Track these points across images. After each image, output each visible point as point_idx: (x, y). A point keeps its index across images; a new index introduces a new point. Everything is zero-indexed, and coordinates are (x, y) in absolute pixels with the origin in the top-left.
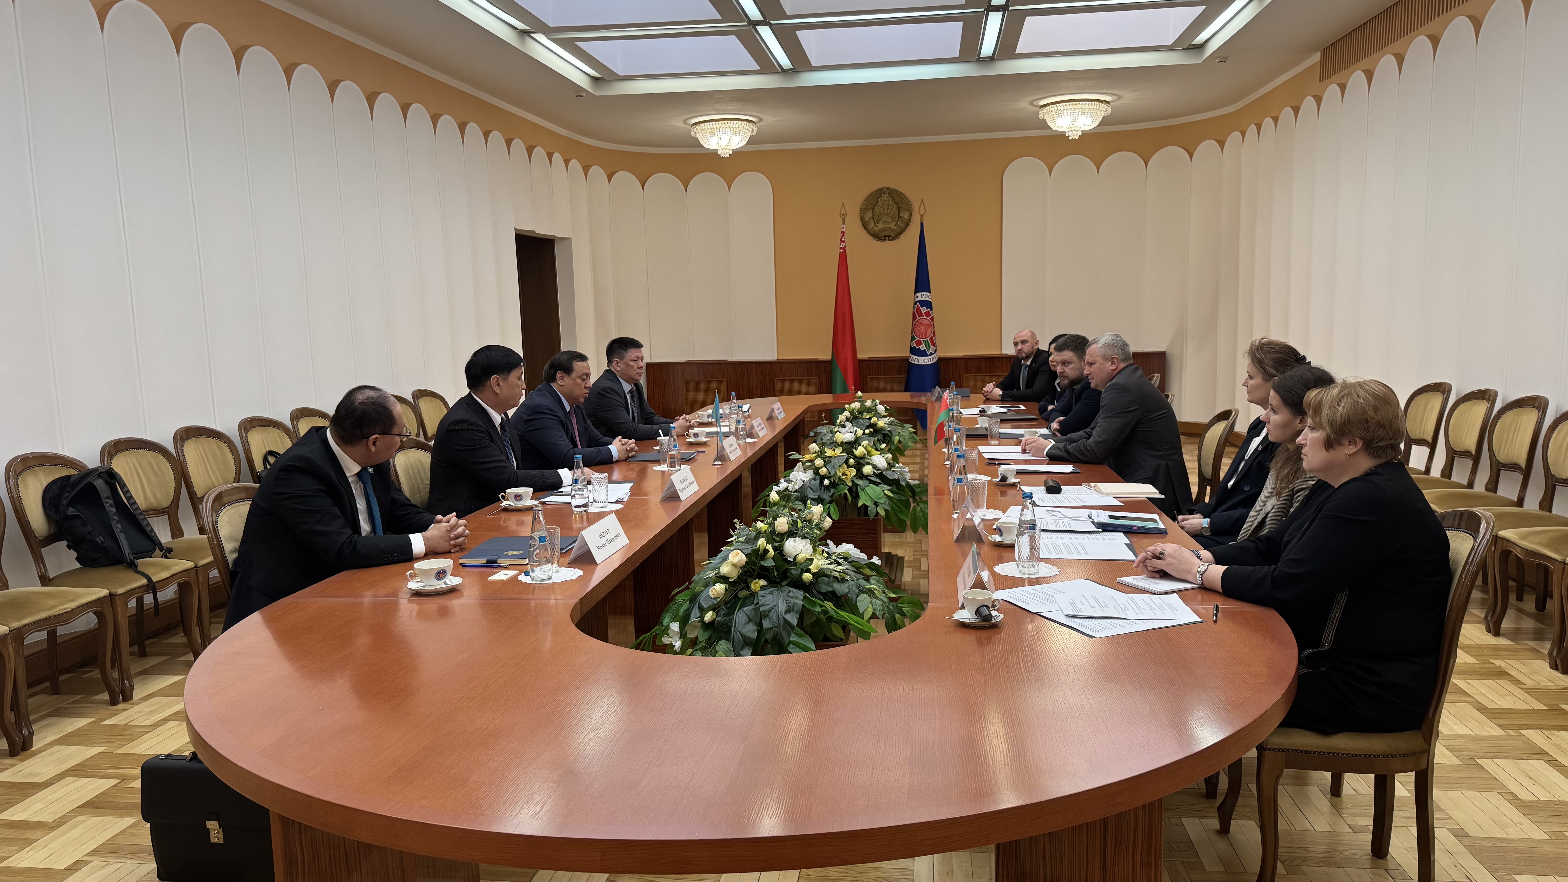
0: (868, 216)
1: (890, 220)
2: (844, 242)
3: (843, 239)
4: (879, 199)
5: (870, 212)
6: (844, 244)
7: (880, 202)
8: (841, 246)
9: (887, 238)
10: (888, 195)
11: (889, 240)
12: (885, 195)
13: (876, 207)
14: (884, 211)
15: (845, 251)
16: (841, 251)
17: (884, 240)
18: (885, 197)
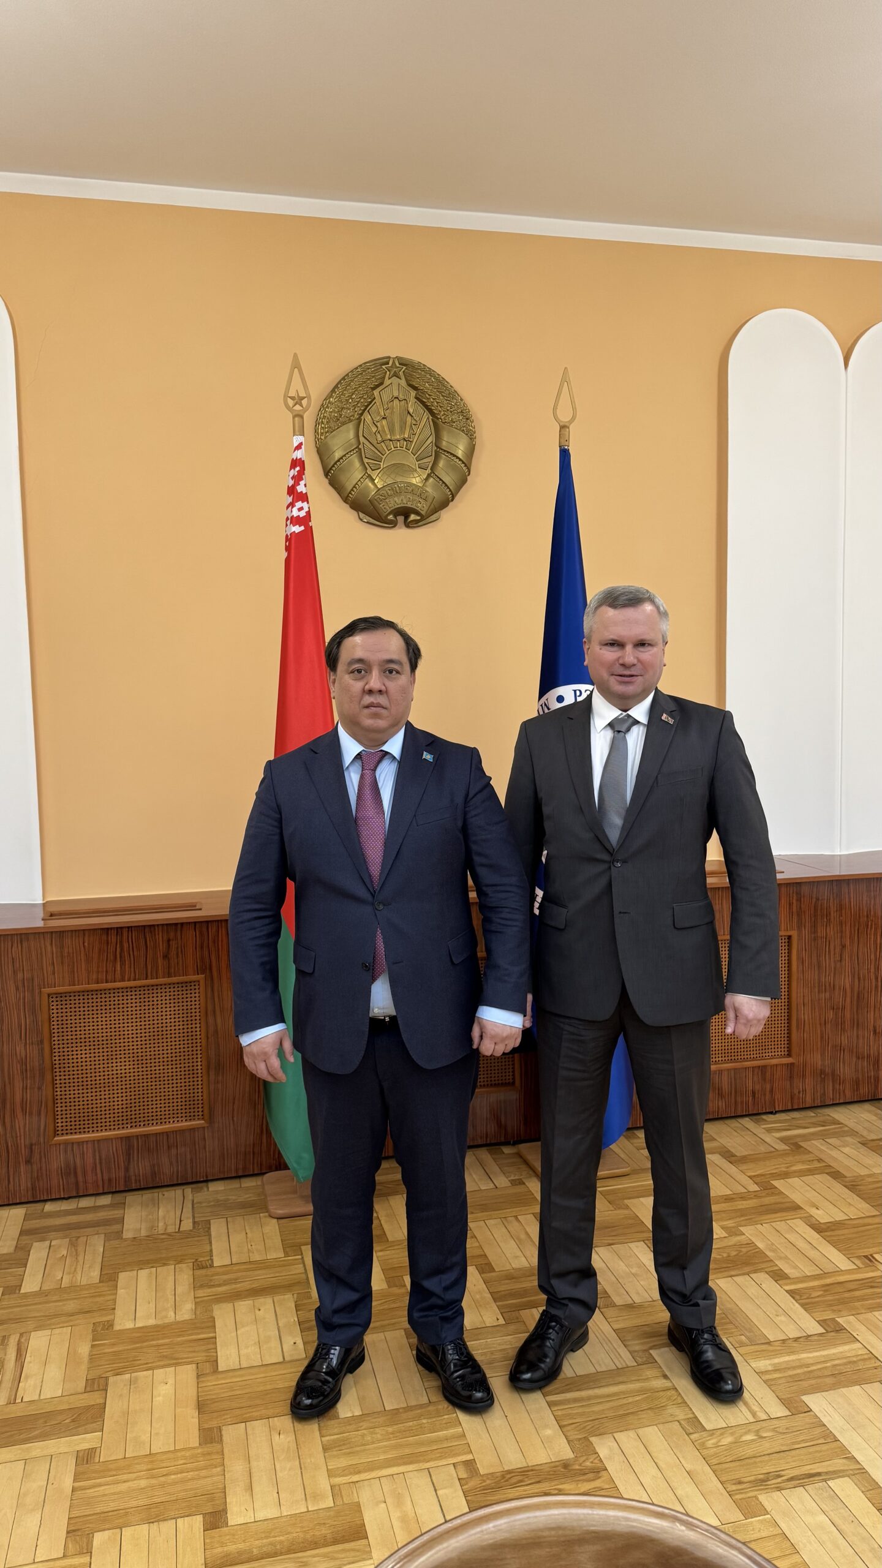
0: (341, 441)
1: (411, 461)
2: (304, 497)
3: (301, 488)
4: (376, 392)
5: (351, 427)
6: (305, 505)
7: (377, 400)
8: (295, 512)
9: (401, 519)
10: (403, 382)
11: (408, 525)
12: (395, 380)
13: (367, 417)
14: (392, 431)
15: (309, 531)
16: (297, 529)
17: (393, 524)
18: (396, 386)
